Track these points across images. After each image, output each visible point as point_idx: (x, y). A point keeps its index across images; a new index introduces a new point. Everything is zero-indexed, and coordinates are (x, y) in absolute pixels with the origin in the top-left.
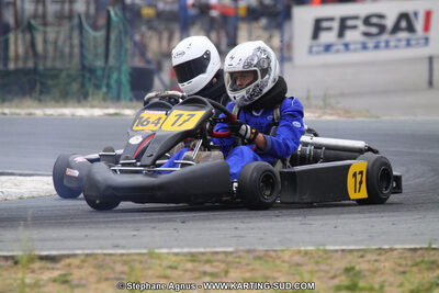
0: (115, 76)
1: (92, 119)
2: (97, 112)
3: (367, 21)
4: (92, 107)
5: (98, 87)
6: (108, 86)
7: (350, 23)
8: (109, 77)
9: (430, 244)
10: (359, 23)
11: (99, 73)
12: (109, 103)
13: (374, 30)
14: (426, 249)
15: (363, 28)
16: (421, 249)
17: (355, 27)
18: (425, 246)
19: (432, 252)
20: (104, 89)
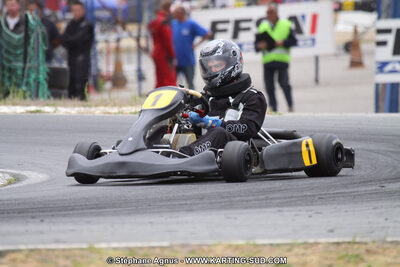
0: (33, 76)
1: (16, 116)
2: (20, 109)
4: (14, 104)
5: (18, 85)
6: (28, 85)
7: (243, 25)
8: (29, 76)
10: (252, 25)
12: (28, 100)
14: (349, 243)
15: (256, 30)
16: (344, 243)
17: (248, 29)
18: (348, 239)
19: (356, 246)
20: (24, 88)
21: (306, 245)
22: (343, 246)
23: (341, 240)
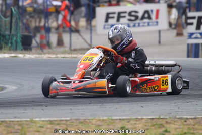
0: (14, 39)
1: (4, 58)
2: (6, 55)
3: (130, 14)
4: (4, 53)
5: (7, 44)
6: (11, 43)
7: (122, 15)
8: (12, 39)
9: (160, 116)
10: (126, 15)
11: (7, 37)
12: (12, 51)
13: (133, 18)
14: (158, 119)
15: (128, 17)
16: (155, 118)
17: (124, 17)
18: (157, 117)
19: (161, 120)
20: (10, 45)
21: (137, 120)
22: (155, 120)
23: (154, 117)
